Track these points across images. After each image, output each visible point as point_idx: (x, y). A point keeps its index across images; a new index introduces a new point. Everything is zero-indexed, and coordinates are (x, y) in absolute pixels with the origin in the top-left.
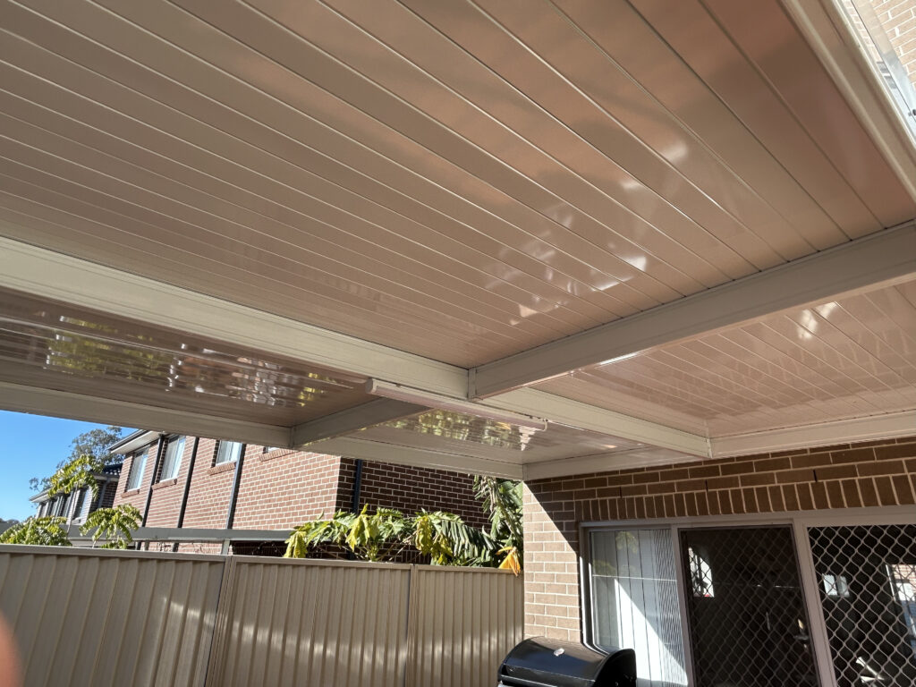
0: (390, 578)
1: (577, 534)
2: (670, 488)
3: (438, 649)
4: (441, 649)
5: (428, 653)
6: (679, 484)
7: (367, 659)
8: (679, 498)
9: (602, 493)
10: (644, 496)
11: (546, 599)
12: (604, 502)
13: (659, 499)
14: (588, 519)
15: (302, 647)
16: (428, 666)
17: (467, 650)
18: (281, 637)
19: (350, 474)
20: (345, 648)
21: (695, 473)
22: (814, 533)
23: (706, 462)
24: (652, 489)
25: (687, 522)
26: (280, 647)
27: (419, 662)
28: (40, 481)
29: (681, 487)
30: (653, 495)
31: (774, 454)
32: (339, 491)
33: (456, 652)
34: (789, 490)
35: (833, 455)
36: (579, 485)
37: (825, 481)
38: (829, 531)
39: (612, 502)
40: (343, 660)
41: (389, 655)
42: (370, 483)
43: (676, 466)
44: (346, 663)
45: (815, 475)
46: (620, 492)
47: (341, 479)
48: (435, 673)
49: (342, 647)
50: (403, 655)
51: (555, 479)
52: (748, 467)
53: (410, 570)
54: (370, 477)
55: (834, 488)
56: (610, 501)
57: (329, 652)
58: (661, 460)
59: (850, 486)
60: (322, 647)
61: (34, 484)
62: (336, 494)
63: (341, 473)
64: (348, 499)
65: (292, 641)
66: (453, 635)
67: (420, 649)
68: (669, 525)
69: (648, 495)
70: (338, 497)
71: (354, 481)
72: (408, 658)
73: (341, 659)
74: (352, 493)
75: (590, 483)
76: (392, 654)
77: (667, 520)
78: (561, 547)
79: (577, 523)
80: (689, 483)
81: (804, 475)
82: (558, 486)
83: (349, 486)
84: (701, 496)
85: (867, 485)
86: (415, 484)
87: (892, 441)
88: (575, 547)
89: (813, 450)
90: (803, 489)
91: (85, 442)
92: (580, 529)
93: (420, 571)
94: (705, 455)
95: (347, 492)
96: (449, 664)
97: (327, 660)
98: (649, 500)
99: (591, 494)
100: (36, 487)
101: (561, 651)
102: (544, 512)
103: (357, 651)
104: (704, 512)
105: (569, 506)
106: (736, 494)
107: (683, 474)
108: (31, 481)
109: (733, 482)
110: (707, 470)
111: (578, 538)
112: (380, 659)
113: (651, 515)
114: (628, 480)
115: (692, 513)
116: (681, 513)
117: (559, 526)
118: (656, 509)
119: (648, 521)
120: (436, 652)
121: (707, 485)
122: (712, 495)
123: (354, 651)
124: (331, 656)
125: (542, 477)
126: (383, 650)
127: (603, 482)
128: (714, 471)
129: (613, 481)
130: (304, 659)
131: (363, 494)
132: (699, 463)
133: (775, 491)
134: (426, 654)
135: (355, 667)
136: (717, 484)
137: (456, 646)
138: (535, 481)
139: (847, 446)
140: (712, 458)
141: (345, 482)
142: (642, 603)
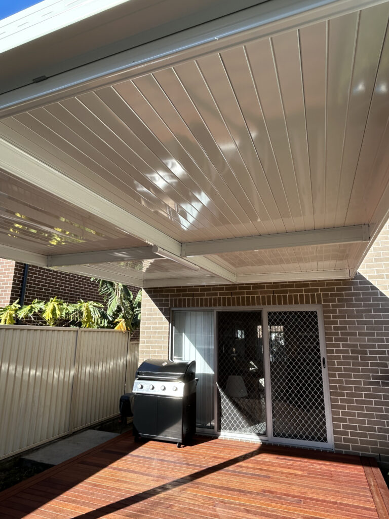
0: (67, 335)
1: (170, 313)
2: (216, 294)
4: (89, 369)
5: (83, 371)
6: (220, 293)
7: (56, 376)
8: (219, 299)
9: (184, 295)
10: (204, 297)
11: (151, 342)
12: (184, 300)
13: (211, 299)
14: (176, 306)
15: (25, 372)
16: (83, 377)
18: (14, 367)
19: (20, 277)
20: (45, 371)
21: (228, 289)
22: (269, 313)
23: (232, 285)
24: (208, 295)
25: (221, 309)
26: (14, 372)
27: (79, 375)
29: (221, 294)
30: (208, 297)
31: (260, 284)
32: (13, 287)
33: (95, 370)
34: (264, 298)
35: (281, 285)
36: (173, 291)
37: (277, 295)
38: (275, 313)
39: (189, 300)
40: (44, 377)
41: (66, 373)
42: (31, 283)
43: (220, 285)
45: (274, 292)
46: (193, 295)
47: (14, 280)
48: (86, 381)
50: (72, 373)
51: (160, 288)
52: (249, 288)
53: (77, 331)
54: (31, 280)
55: (279, 297)
56: (188, 299)
57: (38, 373)
58: (214, 282)
59: (285, 297)
60: (34, 371)
62: (11, 289)
63: (14, 276)
64: (18, 292)
65: (19, 369)
66: (94, 362)
67: (80, 370)
68: (213, 310)
69: (206, 297)
70: (12, 291)
71: (22, 282)
72: (75, 374)
73: (43, 377)
74: (21, 289)
75: (178, 291)
76: (67, 373)
77: (213, 308)
78: (161, 319)
79: (170, 309)
80: (224, 292)
81: (270, 292)
82: (162, 291)
83: (18, 285)
84: (229, 299)
85: (290, 297)
86: (56, 285)
87: (301, 282)
88: (168, 319)
89: (274, 283)
90: (269, 297)
92: (171, 311)
93: (82, 331)
94: (234, 282)
95: (18, 288)
96: (92, 376)
97: (37, 378)
98: (206, 299)
99: (179, 295)
101: (166, 363)
102: (153, 303)
103: (51, 372)
104: (229, 305)
105: (167, 301)
106: (243, 298)
107: (222, 289)
109: (243, 294)
110: (233, 288)
111: (170, 315)
112: (62, 376)
113: (206, 305)
114: (197, 290)
115: (224, 305)
116: (220, 305)
117: (161, 310)
118: (209, 303)
119: (204, 308)
120: (87, 371)
121: (232, 294)
122: (233, 298)
123: (50, 372)
124: (39, 375)
125: (153, 287)
126: (64, 371)
127: (185, 290)
128: (236, 288)
129: (189, 290)
130: (26, 378)
131: (27, 290)
132: (230, 285)
133: (258, 297)
134: (82, 371)
135: (50, 380)
136: (236, 294)
137: (96, 367)
138: (149, 288)
139: (286, 282)
140: (236, 283)
141: (17, 282)
142: (195, 342)
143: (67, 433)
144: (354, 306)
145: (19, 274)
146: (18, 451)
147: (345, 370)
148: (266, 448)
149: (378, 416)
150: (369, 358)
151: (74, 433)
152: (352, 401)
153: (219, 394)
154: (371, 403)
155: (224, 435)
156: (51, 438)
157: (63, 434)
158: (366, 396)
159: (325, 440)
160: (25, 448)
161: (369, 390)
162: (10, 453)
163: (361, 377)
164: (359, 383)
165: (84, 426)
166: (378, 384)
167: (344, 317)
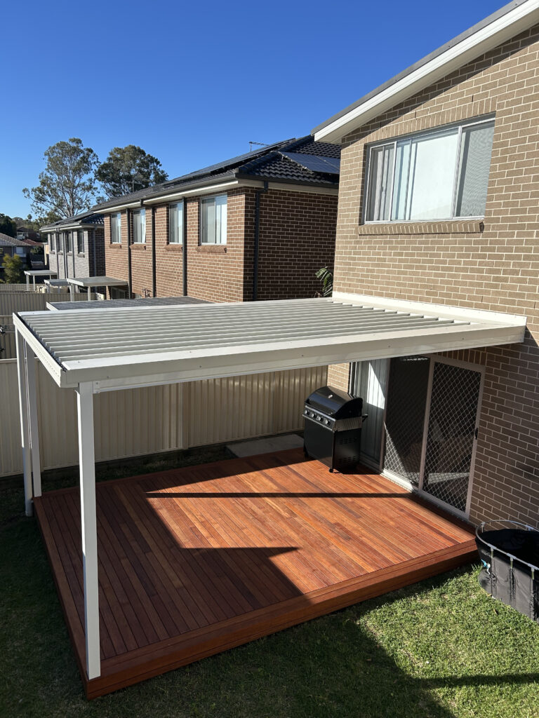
3: (297, 381)
7: (261, 387)
17: (313, 381)
19: (250, 274)
22: (436, 364)
28: (30, 191)
32: (244, 285)
33: (307, 381)
38: (441, 365)
40: (249, 387)
44: (250, 389)
47: (244, 277)
49: (248, 382)
57: (242, 385)
61: (26, 194)
62: (242, 287)
63: (244, 274)
64: (250, 289)
66: (306, 374)
70: (244, 289)
71: (253, 279)
74: (253, 286)
91: (55, 155)
95: (250, 286)
96: (304, 387)
97: (241, 388)
100: (28, 195)
101: (331, 396)
103: (256, 384)
108: (24, 191)
112: (267, 387)
141: (247, 279)
143: (271, 433)
144: (517, 377)
145: (250, 270)
146: (224, 440)
147: (493, 448)
148: (413, 497)
149: (513, 505)
150: (518, 443)
151: (279, 435)
152: (492, 482)
153: (386, 435)
154: (509, 490)
155: (387, 473)
156: (254, 436)
157: (266, 434)
158: (507, 481)
159: (464, 509)
160: (230, 439)
161: (510, 476)
162: (218, 441)
163: (506, 460)
164: (503, 466)
165: (291, 429)
166: (521, 473)
167: (503, 388)
